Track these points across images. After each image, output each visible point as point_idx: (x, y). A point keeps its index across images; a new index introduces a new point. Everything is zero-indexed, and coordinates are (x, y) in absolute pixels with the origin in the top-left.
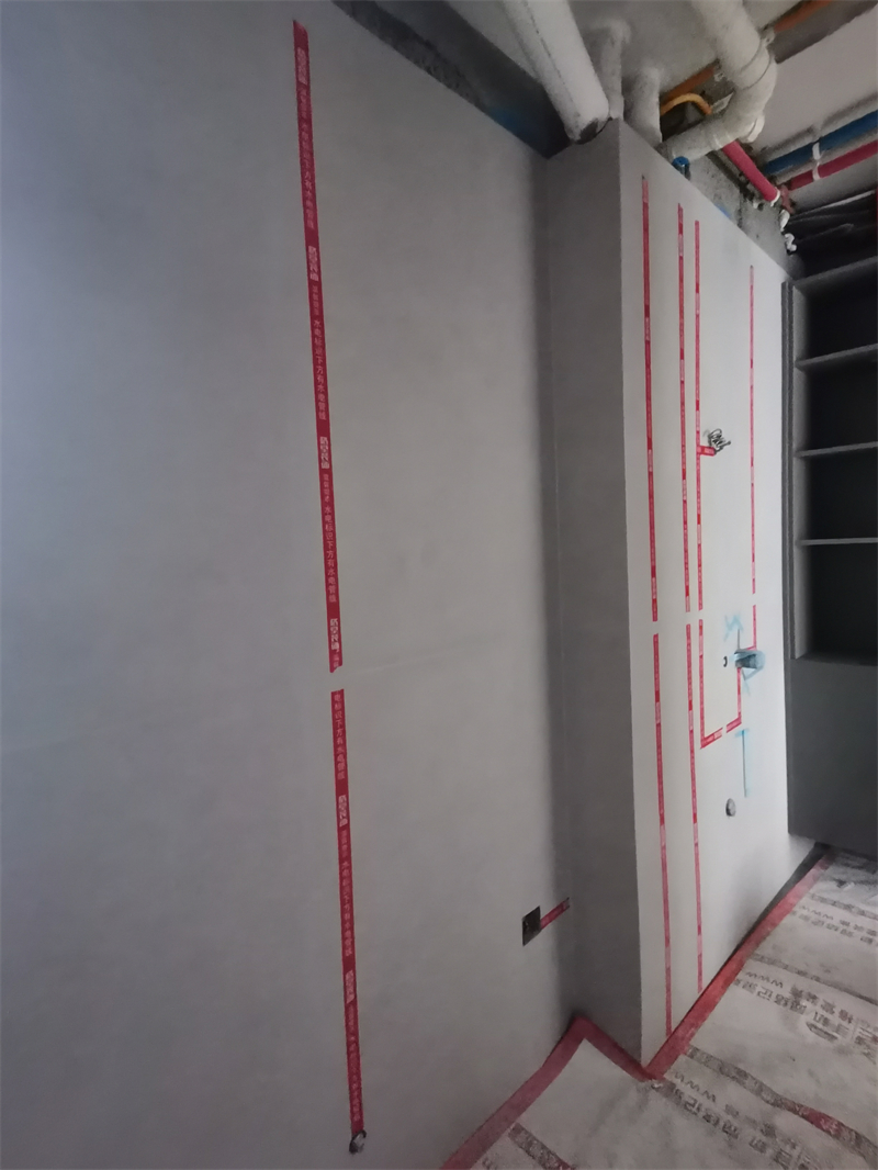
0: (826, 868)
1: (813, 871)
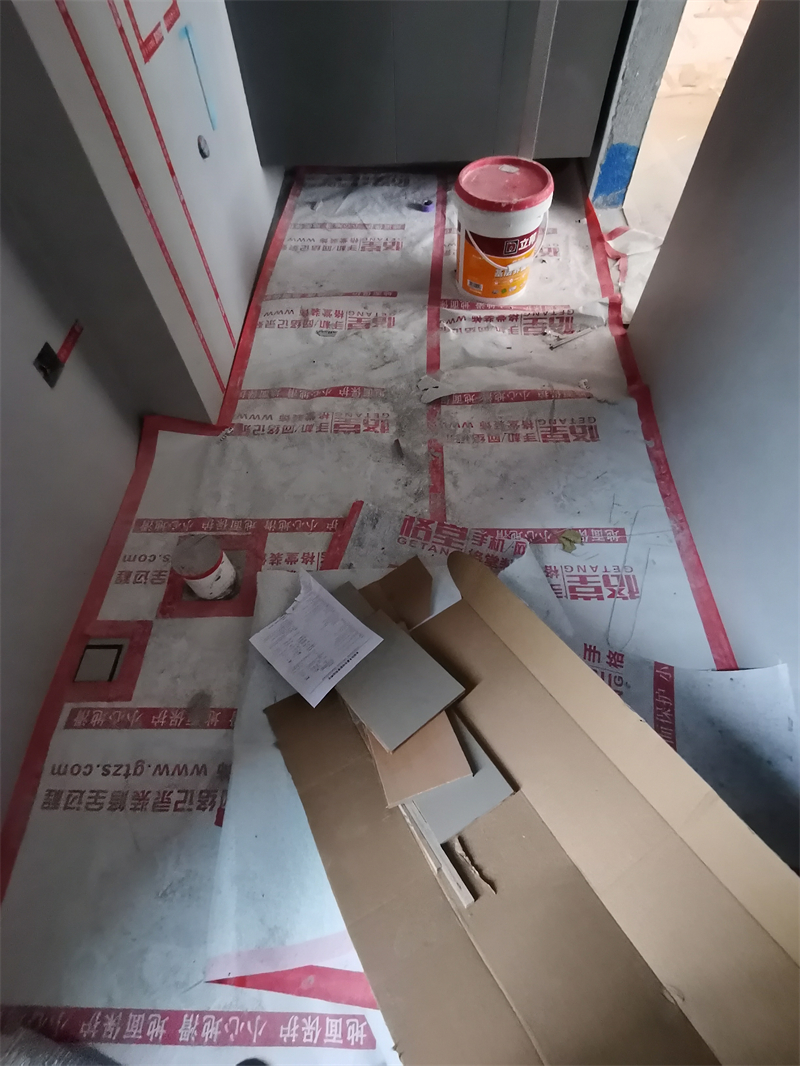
0: (298, 195)
1: (289, 202)
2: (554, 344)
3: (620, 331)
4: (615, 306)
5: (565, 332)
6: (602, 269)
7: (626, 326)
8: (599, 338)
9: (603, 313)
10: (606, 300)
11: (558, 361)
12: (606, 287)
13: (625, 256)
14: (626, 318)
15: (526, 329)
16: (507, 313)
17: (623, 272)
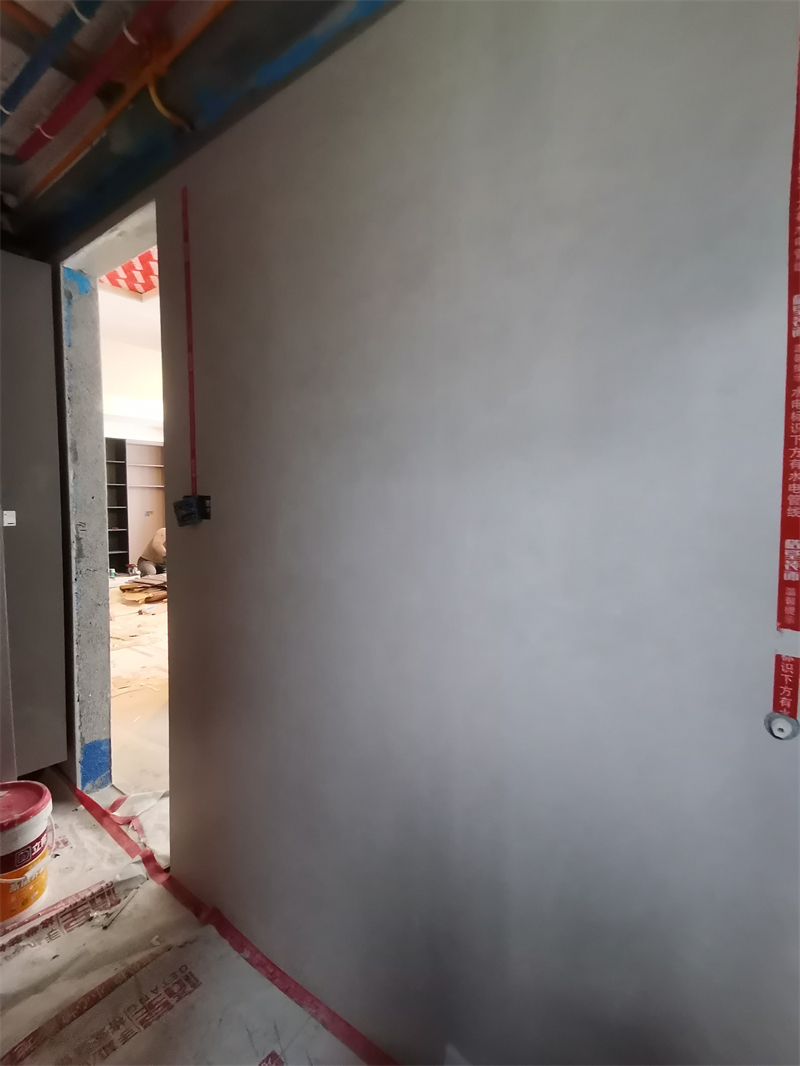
2: (105, 923)
3: (163, 877)
4: (149, 859)
5: (112, 905)
6: (119, 836)
7: (167, 870)
8: (148, 893)
9: (141, 870)
10: (138, 858)
11: (118, 937)
12: (131, 849)
13: (134, 817)
14: (163, 864)
15: (66, 927)
16: (37, 922)
17: (140, 830)
